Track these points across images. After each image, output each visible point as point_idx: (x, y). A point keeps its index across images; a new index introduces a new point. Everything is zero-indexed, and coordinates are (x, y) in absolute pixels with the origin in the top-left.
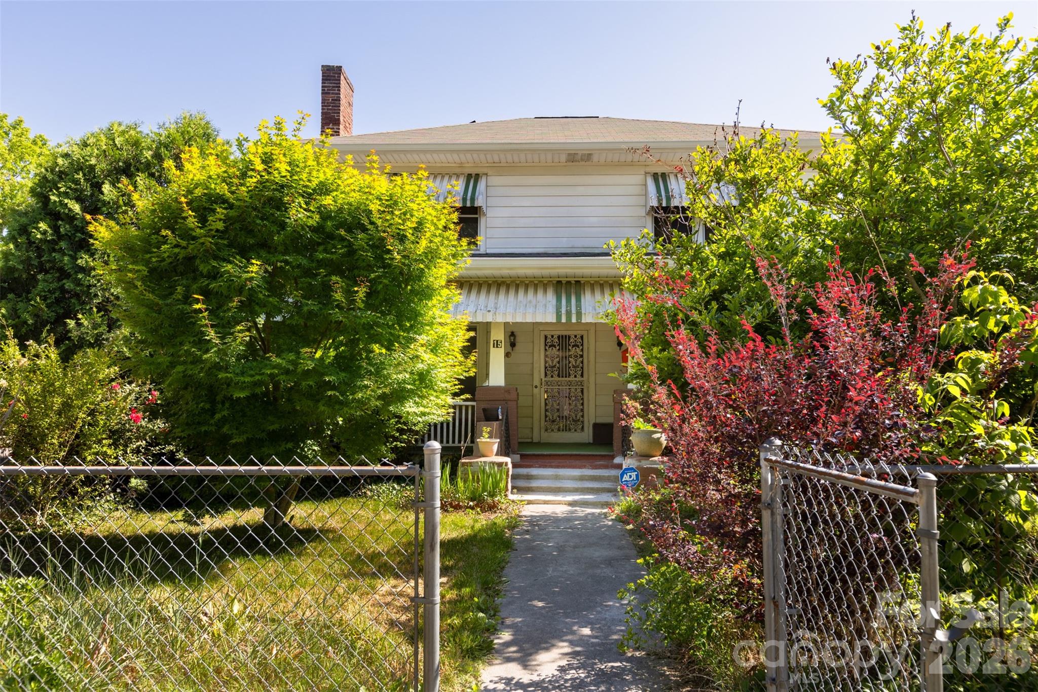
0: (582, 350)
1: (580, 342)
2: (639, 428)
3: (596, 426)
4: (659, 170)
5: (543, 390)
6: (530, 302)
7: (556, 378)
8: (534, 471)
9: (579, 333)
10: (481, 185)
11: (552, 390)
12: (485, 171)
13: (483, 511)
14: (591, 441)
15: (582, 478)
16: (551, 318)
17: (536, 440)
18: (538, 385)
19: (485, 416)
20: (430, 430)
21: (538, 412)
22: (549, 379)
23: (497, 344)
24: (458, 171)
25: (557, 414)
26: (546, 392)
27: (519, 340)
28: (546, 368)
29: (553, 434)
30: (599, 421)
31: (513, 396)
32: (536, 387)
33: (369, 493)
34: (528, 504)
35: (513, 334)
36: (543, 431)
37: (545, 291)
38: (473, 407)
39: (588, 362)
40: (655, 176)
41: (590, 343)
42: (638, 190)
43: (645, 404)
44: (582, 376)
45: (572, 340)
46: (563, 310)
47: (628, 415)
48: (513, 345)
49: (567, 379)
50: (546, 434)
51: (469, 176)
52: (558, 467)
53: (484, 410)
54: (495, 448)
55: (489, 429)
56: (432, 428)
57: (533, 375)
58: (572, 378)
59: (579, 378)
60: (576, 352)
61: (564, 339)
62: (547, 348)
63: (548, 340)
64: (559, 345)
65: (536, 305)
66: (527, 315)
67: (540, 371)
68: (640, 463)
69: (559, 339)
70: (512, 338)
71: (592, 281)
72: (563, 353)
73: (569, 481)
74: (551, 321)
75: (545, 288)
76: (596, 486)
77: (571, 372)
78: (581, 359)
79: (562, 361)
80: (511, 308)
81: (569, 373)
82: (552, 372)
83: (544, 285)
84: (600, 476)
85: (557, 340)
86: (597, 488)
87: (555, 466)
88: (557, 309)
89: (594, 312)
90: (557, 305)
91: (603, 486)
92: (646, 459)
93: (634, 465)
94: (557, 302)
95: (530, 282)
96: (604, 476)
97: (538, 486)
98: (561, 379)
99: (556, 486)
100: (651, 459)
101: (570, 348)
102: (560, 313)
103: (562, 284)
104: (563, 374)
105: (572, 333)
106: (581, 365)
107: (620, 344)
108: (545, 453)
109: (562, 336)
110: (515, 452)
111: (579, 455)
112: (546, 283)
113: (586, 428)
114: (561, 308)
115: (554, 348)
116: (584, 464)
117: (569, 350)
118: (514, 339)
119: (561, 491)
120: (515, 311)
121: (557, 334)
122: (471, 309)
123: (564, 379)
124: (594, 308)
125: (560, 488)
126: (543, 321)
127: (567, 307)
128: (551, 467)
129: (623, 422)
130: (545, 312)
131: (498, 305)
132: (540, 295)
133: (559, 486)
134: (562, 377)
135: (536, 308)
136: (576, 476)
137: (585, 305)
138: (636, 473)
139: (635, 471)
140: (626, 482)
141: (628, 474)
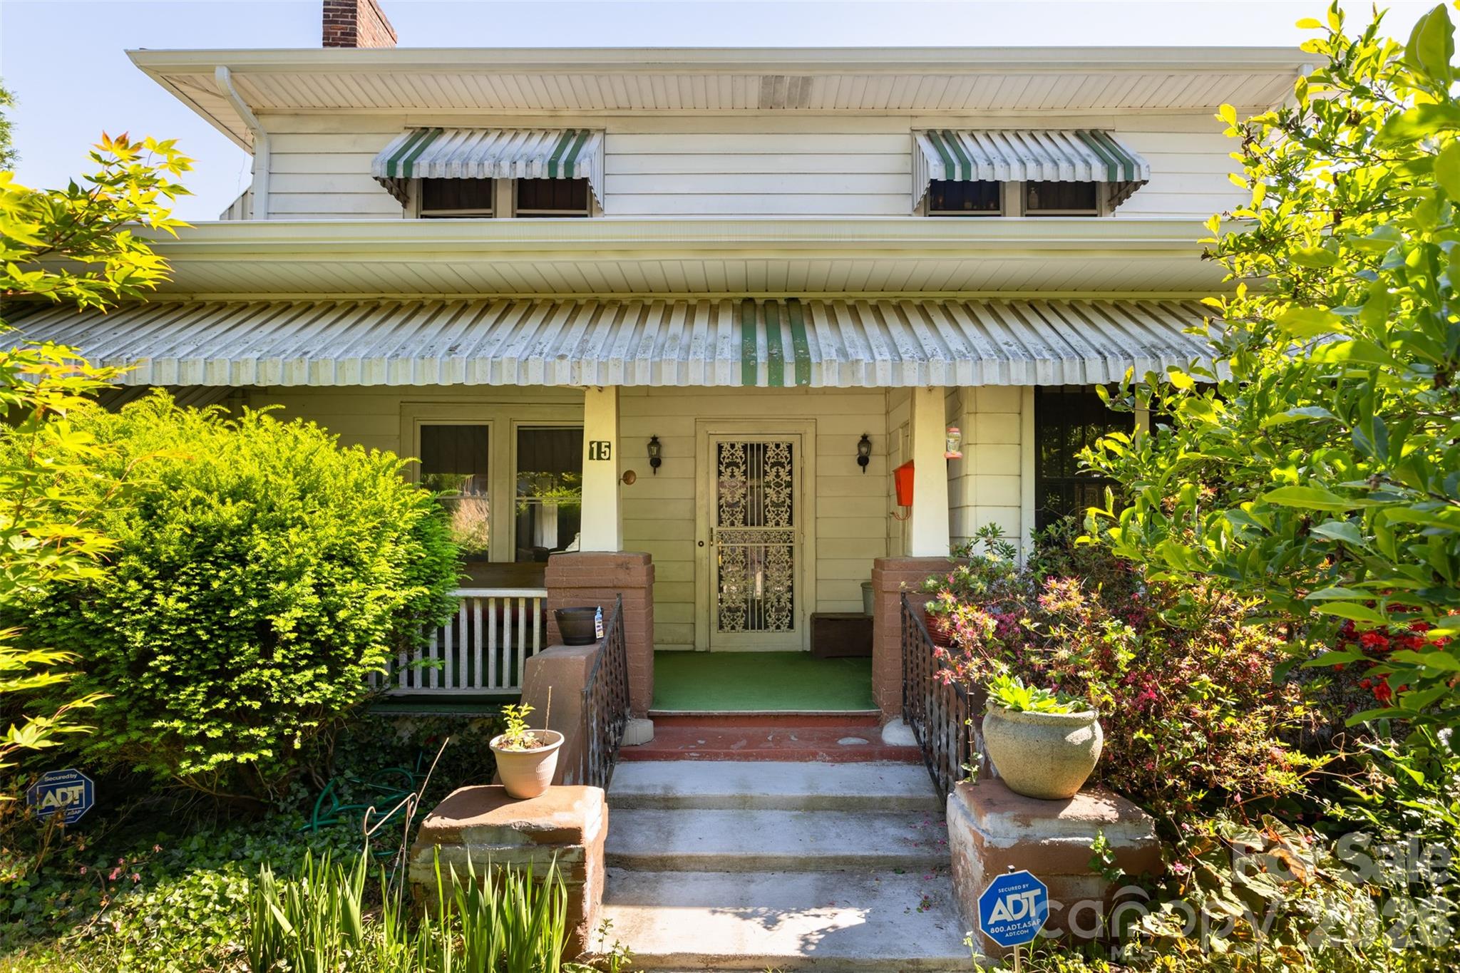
0: (790, 473)
1: (786, 458)
3: (821, 622)
4: (939, 125)
5: (714, 550)
6: (675, 337)
7: (740, 527)
8: (687, 780)
9: (784, 440)
10: (593, 145)
11: (733, 550)
12: (601, 124)
14: (808, 647)
15: (812, 806)
16: (728, 375)
17: (701, 647)
18: (706, 541)
21: (705, 593)
22: (726, 528)
23: (599, 452)
24: (548, 124)
25: (743, 596)
26: (721, 553)
27: (668, 452)
28: (720, 507)
29: (733, 634)
31: (639, 574)
32: (701, 544)
35: (655, 441)
36: (715, 627)
37: (714, 318)
38: (542, 600)
39: (802, 496)
40: (931, 135)
41: (805, 459)
42: (901, 163)
44: (790, 522)
45: (770, 454)
46: (761, 356)
48: (656, 462)
49: (762, 528)
50: (721, 635)
51: (571, 132)
55: (525, 710)
57: (694, 520)
58: (770, 527)
59: (784, 527)
60: (778, 476)
61: (754, 451)
62: (722, 468)
63: (724, 454)
64: (745, 463)
65: (689, 347)
66: (664, 367)
67: (708, 513)
68: (1029, 831)
69: (745, 452)
70: (655, 449)
71: (828, 297)
72: (752, 477)
73: (777, 816)
74: (728, 383)
75: (714, 313)
76: (861, 853)
77: (769, 516)
78: (788, 490)
79: (752, 494)
80: (624, 351)
81: (765, 517)
82: (732, 515)
83: (711, 306)
84: (860, 799)
85: (741, 453)
86: (863, 857)
87: (739, 755)
88: (744, 353)
89: (843, 360)
90: (743, 343)
91: (880, 853)
92: (1044, 817)
93: (1006, 836)
94: (744, 337)
95: (678, 301)
96: (870, 799)
97: (690, 853)
98: (748, 528)
99: (743, 854)
100: (1062, 815)
101: (767, 468)
102: (752, 363)
103: (755, 305)
104: (752, 519)
105: (770, 440)
106: (788, 501)
107: (863, 461)
108: (716, 712)
109: (752, 446)
110: (640, 715)
111: (797, 716)
112: (716, 302)
113: (797, 623)
114: (755, 350)
115: (736, 470)
116: (812, 748)
117: (765, 473)
118: (659, 451)
119: (758, 870)
120: (633, 356)
121: (740, 440)
122: (517, 351)
123: (755, 528)
124: (842, 352)
125: (754, 859)
126: (708, 384)
127: (770, 348)
128: (729, 757)
129: (946, 672)
130: (713, 364)
131: (590, 345)
132: (701, 323)
133: (751, 854)
134: (752, 524)
135: (688, 353)
136: (795, 799)
137: (818, 344)
138: (1038, 892)
139: (1033, 886)
140: (1001, 929)
141: (1010, 899)
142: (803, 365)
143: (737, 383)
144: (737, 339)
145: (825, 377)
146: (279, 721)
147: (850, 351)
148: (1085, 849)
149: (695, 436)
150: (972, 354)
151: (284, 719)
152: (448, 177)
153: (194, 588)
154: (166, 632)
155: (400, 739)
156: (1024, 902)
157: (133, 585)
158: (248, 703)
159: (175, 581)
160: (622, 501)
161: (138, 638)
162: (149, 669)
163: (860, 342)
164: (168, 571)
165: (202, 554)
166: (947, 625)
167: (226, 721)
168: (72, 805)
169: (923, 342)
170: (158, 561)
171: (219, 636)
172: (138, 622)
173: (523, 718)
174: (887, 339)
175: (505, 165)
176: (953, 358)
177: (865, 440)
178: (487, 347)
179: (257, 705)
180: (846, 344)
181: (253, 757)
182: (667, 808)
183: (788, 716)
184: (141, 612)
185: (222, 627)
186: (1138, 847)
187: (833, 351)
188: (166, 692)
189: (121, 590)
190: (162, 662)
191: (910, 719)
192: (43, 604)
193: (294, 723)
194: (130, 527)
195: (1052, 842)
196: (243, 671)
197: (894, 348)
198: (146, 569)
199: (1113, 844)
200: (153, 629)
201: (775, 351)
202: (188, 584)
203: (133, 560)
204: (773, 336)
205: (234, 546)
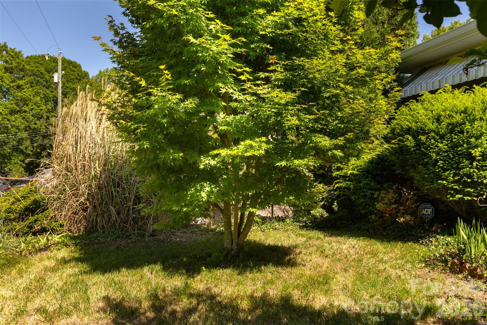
146: (479, 189)
151: (481, 188)
153: (449, 142)
154: (441, 155)
157: (433, 141)
158: (466, 179)
159: (444, 140)
161: (434, 156)
162: (437, 165)
164: (442, 137)
165: (452, 131)
167: (461, 185)
168: (428, 214)
170: (440, 134)
171: (456, 157)
172: (433, 152)
179: (469, 180)
181: (470, 198)
184: (435, 149)
185: (457, 154)
188: (442, 173)
189: (430, 143)
190: (440, 163)
192: (413, 147)
193: (484, 190)
194: (433, 125)
196: (464, 168)
198: (436, 137)
200: (438, 154)
202: (447, 141)
203: (433, 134)
205: (461, 129)
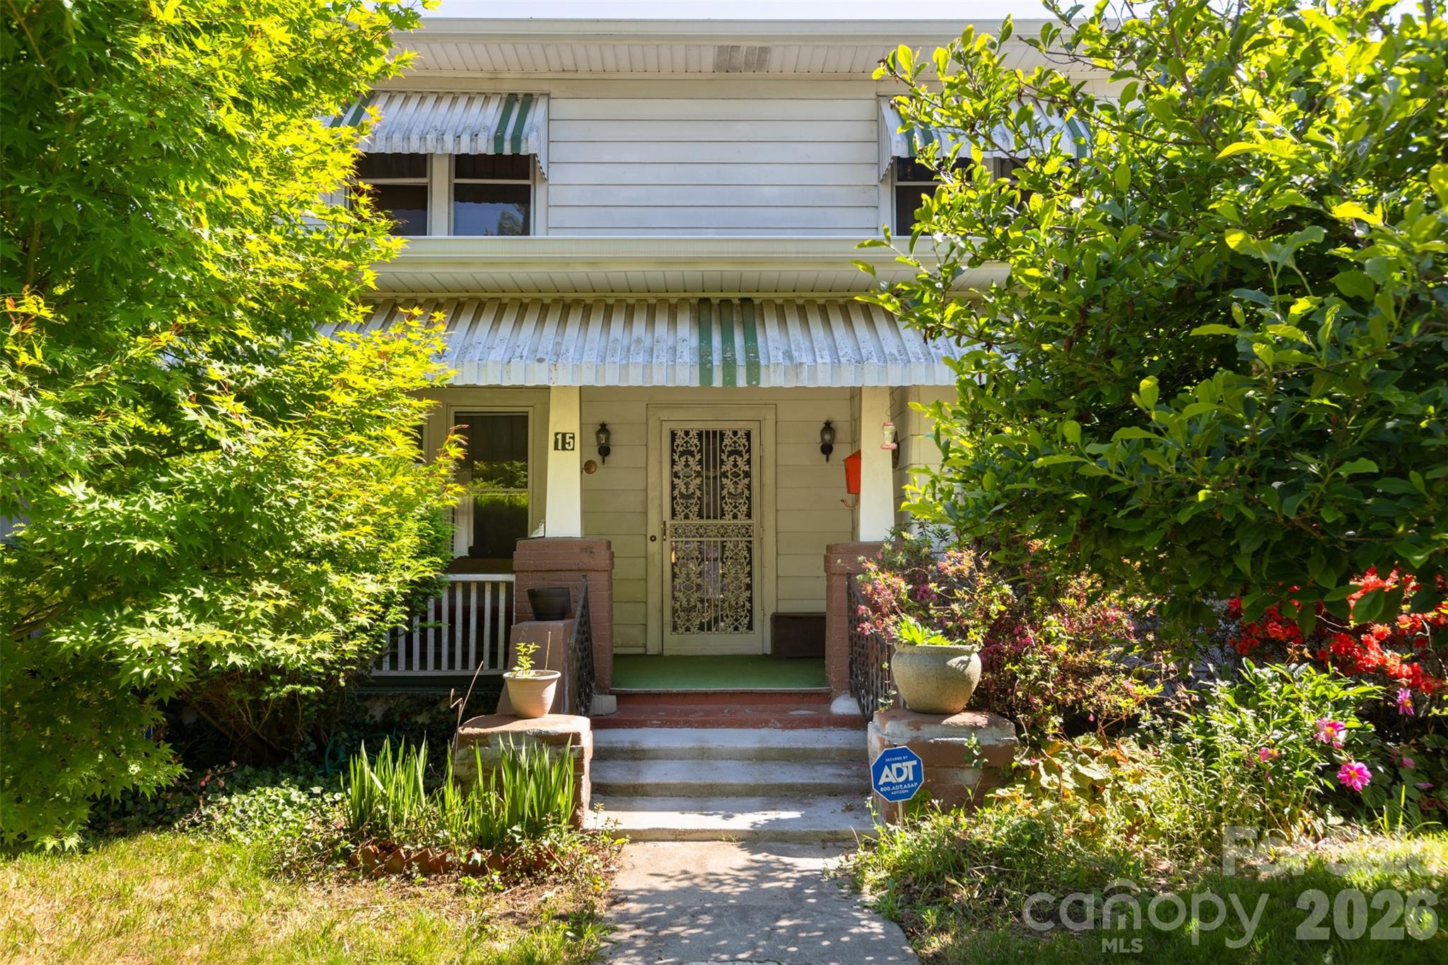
0: (749, 462)
1: (744, 446)
2: (913, 643)
3: (779, 620)
5: (667, 545)
6: (639, 341)
7: (695, 521)
8: (650, 738)
9: (742, 426)
10: (537, 114)
11: (687, 544)
12: (545, 87)
13: (510, 881)
14: (768, 651)
15: (762, 757)
16: (687, 376)
17: (653, 649)
18: (658, 535)
19: (535, 607)
20: (394, 645)
21: (657, 593)
22: (680, 521)
23: (563, 443)
24: (488, 87)
25: (696, 595)
26: (674, 549)
27: (618, 439)
28: (674, 498)
29: (687, 636)
30: (786, 608)
31: (601, 560)
32: (653, 539)
33: (219, 818)
34: (633, 841)
35: (603, 428)
36: (668, 629)
37: (673, 319)
38: (509, 585)
39: (762, 486)
41: (765, 447)
42: (861, 131)
43: (917, 580)
44: (749, 515)
45: (726, 441)
46: (716, 358)
47: (876, 608)
48: (605, 451)
49: (719, 522)
50: (675, 637)
51: (511, 98)
52: (703, 724)
53: (533, 594)
54: (550, 693)
55: (532, 647)
56: (402, 641)
57: (646, 513)
58: (728, 520)
59: (742, 521)
60: (735, 465)
61: (710, 438)
62: (676, 457)
63: (678, 442)
64: (700, 451)
65: (652, 349)
66: (631, 368)
67: (661, 506)
68: (919, 733)
69: (700, 440)
70: (603, 436)
71: (779, 297)
72: (708, 469)
73: (731, 763)
74: (687, 384)
75: (673, 312)
76: (801, 781)
77: (726, 508)
78: (747, 481)
79: (708, 485)
80: (594, 354)
81: (722, 509)
82: (687, 507)
83: (670, 305)
84: (805, 750)
85: (696, 441)
86: (802, 785)
87: (698, 722)
88: (701, 357)
89: (788, 363)
90: (700, 347)
91: (817, 781)
92: (931, 723)
93: (902, 737)
94: (701, 340)
95: (639, 300)
96: (814, 750)
97: (657, 781)
98: (704, 522)
99: (702, 782)
100: (944, 722)
101: (724, 457)
102: (708, 366)
103: (711, 305)
104: (708, 512)
105: (727, 427)
106: (747, 492)
107: (827, 449)
108: (674, 690)
109: (708, 433)
110: (603, 691)
111: (751, 693)
112: (674, 301)
113: (756, 624)
114: (711, 354)
115: (690, 459)
116: (764, 716)
117: (722, 462)
118: (608, 439)
119: (715, 795)
120: (603, 359)
121: (695, 427)
122: (498, 355)
123: (711, 522)
124: (788, 355)
125: (711, 786)
126: (670, 385)
127: (724, 351)
128: (689, 724)
129: (867, 625)
130: (674, 366)
131: (563, 348)
132: (661, 327)
133: (709, 781)
134: (708, 517)
135: (652, 355)
136: (747, 750)
137: (767, 347)
138: (915, 763)
139: (911, 758)
140: (888, 789)
141: (894, 766)
142: (753, 367)
143: (696, 383)
144: (694, 341)
145: (772, 379)
147: (795, 354)
148: (961, 746)
149: (647, 423)
150: (904, 357)
152: (388, 152)
155: (372, 717)
156: (905, 770)
160: (584, 491)
163: (804, 344)
166: (870, 588)
169: (861, 345)
173: (531, 655)
174: (830, 340)
175: (449, 139)
176: (885, 361)
177: (828, 427)
178: (471, 349)
180: (793, 346)
182: (635, 759)
183: (743, 693)
186: (1001, 745)
187: (780, 355)
191: (855, 692)
195: (936, 742)
197: (835, 351)
199: (982, 743)
201: (729, 354)
204: (727, 340)
